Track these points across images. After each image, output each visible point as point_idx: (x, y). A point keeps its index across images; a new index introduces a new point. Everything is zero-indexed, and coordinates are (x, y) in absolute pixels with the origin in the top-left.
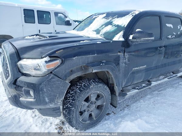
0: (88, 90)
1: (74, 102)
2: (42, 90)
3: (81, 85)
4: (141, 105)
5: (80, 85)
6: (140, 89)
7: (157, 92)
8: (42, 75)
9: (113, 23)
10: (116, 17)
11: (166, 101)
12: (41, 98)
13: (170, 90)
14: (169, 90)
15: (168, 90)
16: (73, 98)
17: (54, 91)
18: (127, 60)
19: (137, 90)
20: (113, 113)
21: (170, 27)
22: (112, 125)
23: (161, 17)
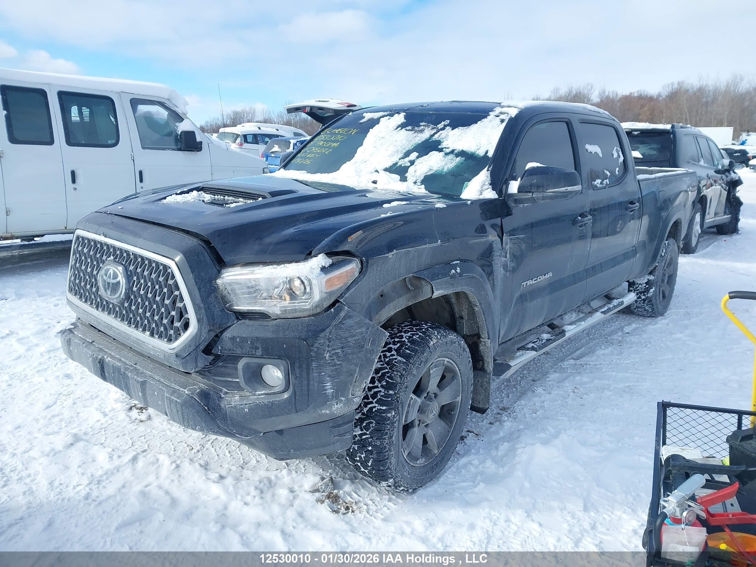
0: (425, 354)
1: (391, 392)
2: (319, 356)
3: (398, 342)
4: (543, 402)
5: (397, 340)
6: (541, 348)
7: (572, 362)
8: (311, 313)
9: (443, 145)
10: (445, 126)
11: (608, 382)
12: (312, 382)
13: (607, 351)
14: (602, 352)
15: (600, 352)
16: (387, 381)
17: (350, 357)
18: (508, 256)
19: (534, 353)
20: (470, 434)
21: (596, 153)
22: (489, 463)
23: (571, 123)
